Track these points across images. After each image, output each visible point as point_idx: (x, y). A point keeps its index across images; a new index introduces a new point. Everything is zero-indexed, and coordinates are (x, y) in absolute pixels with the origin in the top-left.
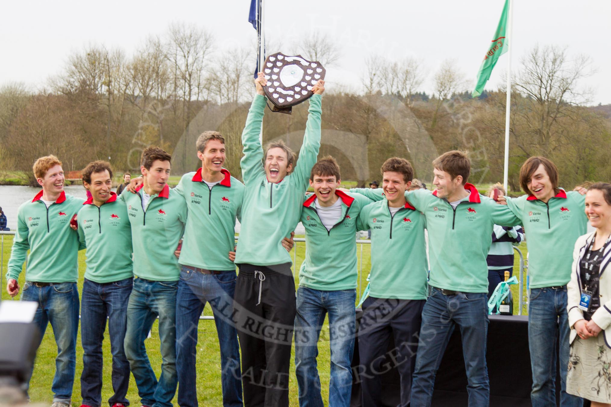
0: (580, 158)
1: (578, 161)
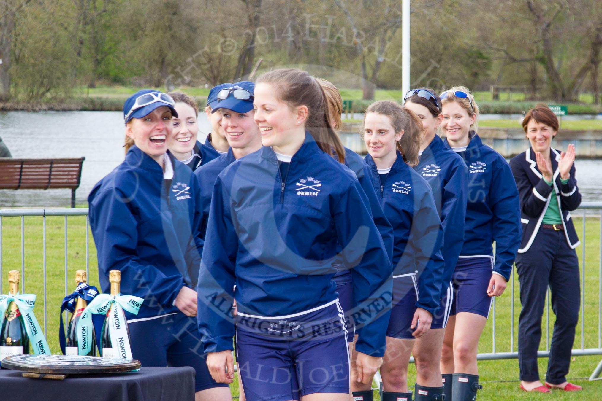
0: (86, 21)
1: (81, 26)
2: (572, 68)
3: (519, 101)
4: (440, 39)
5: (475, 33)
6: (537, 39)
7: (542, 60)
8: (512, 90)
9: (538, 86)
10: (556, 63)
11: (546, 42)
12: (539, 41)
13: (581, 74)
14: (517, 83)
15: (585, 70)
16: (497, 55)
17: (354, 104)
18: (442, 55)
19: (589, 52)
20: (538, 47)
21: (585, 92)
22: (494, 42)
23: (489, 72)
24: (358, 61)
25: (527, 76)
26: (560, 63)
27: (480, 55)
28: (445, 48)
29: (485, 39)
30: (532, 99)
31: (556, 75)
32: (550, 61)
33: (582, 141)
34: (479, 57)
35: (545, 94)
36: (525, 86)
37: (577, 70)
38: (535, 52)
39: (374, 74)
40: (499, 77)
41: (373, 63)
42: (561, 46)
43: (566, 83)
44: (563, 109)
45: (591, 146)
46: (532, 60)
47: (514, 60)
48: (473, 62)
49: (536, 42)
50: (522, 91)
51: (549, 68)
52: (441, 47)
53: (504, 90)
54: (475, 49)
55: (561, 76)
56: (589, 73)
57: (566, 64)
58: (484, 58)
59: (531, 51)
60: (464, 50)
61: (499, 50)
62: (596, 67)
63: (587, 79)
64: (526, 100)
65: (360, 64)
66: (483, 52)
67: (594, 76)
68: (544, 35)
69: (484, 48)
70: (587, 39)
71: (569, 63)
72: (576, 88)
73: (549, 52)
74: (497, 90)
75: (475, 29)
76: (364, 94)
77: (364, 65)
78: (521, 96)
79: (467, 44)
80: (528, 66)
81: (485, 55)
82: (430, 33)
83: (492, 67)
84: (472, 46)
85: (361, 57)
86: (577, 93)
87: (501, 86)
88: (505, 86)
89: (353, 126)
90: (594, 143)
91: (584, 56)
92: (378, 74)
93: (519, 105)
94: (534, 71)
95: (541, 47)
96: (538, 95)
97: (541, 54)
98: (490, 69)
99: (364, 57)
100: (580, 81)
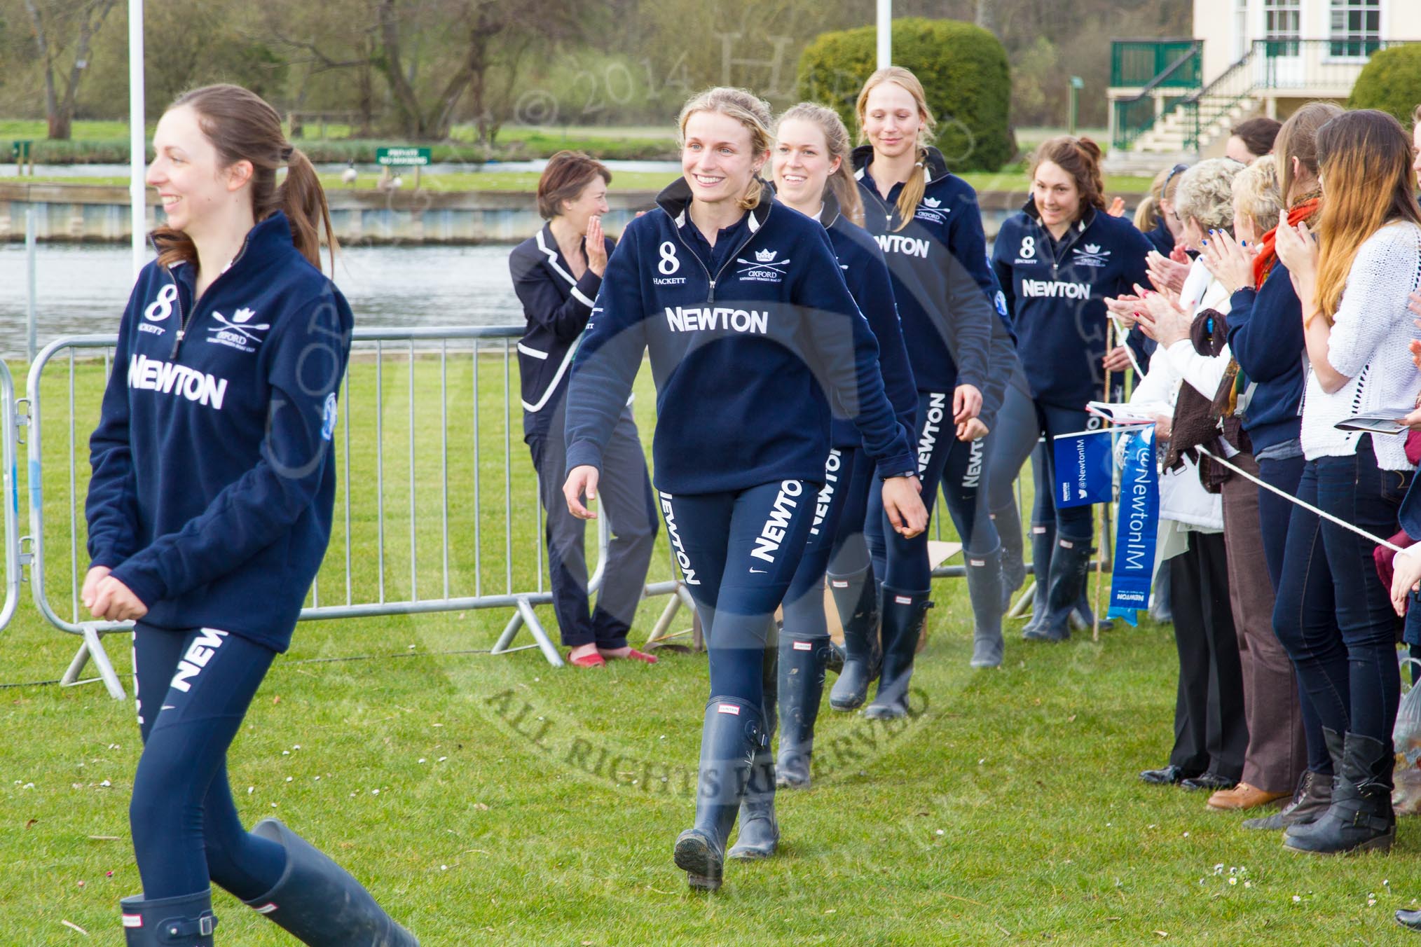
2: (435, 78)
3: (339, 139)
4: (190, 27)
5: (256, 14)
6: (370, 25)
7: (381, 64)
8: (327, 119)
9: (373, 112)
10: (406, 70)
11: (388, 30)
12: (375, 29)
13: (453, 90)
14: (335, 105)
15: (460, 81)
16: (297, 55)
17: (33, 148)
18: (195, 55)
19: (467, 49)
20: (373, 39)
21: (461, 121)
22: (292, 31)
23: (284, 87)
24: (39, 67)
25: (354, 94)
26: (414, 68)
27: (267, 56)
28: (201, 43)
29: (274, 25)
30: (364, 135)
31: (408, 91)
32: (396, 65)
33: (458, 211)
34: (263, 59)
35: (387, 127)
36: (349, 112)
37: (445, 82)
38: (368, 47)
39: (70, 91)
40: (302, 95)
41: (67, 71)
42: (415, 37)
43: (427, 104)
44: (422, 153)
45: (475, 220)
46: (362, 63)
47: (330, 64)
48: (253, 68)
49: (368, 31)
50: (345, 120)
51: (394, 77)
52: (194, 40)
53: (312, 119)
54: (256, 44)
55: (417, 93)
56: (468, 88)
57: (425, 69)
58: (273, 61)
59: (360, 47)
60: (237, 45)
61: (301, 46)
62: (481, 76)
63: (464, 98)
64: (352, 137)
65: (42, 73)
66: (272, 49)
67: (478, 92)
68: (383, 17)
69: (273, 41)
70: (462, 24)
71: (430, 69)
72: (444, 115)
73: (393, 49)
74: (299, 118)
75: (255, 7)
76: (51, 130)
77: (50, 74)
78: (345, 131)
79: (241, 34)
80: (356, 75)
81: (277, 56)
82: (173, 13)
83: (288, 77)
84: (252, 39)
85: (44, 60)
86: (446, 123)
87: (306, 112)
88: (313, 112)
89: (32, 190)
90: (480, 215)
91: (458, 54)
92: (76, 92)
93: (340, 147)
94: (366, 84)
95: (380, 41)
96: (375, 128)
97: (379, 53)
98: (284, 81)
99: (49, 61)
100: (450, 100)
